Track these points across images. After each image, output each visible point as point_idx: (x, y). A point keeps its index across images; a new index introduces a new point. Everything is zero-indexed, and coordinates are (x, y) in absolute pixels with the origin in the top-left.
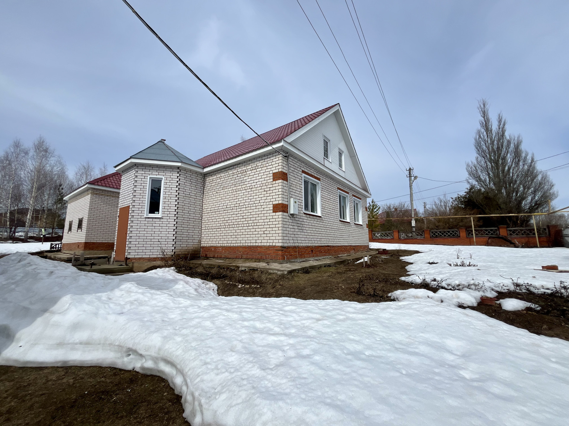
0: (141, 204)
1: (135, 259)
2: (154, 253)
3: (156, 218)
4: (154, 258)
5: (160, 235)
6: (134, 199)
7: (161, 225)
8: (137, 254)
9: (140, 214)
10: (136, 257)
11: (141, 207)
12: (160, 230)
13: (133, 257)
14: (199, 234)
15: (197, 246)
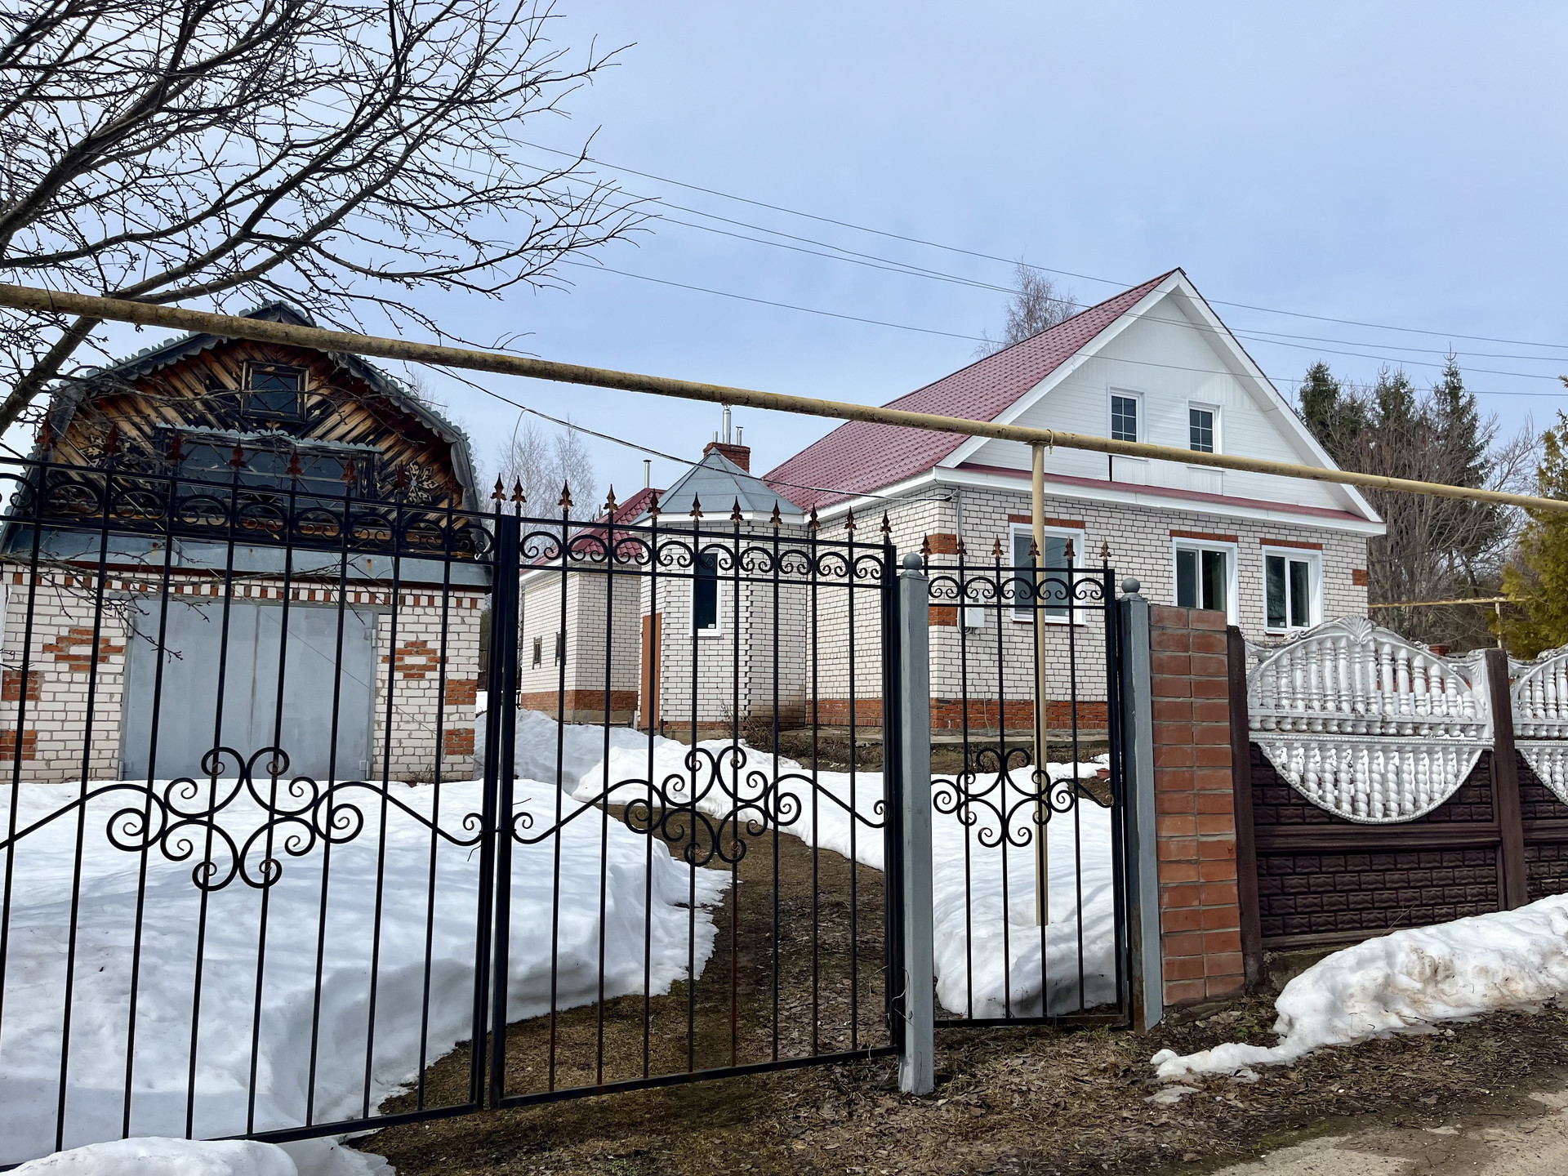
0: (681, 610)
1: (677, 723)
2: (711, 713)
3: (710, 638)
4: (711, 723)
5: (720, 674)
6: (668, 599)
7: (720, 653)
8: (679, 713)
9: (681, 631)
10: (679, 719)
11: (681, 615)
12: (720, 664)
13: (673, 719)
14: (800, 671)
15: (797, 698)
